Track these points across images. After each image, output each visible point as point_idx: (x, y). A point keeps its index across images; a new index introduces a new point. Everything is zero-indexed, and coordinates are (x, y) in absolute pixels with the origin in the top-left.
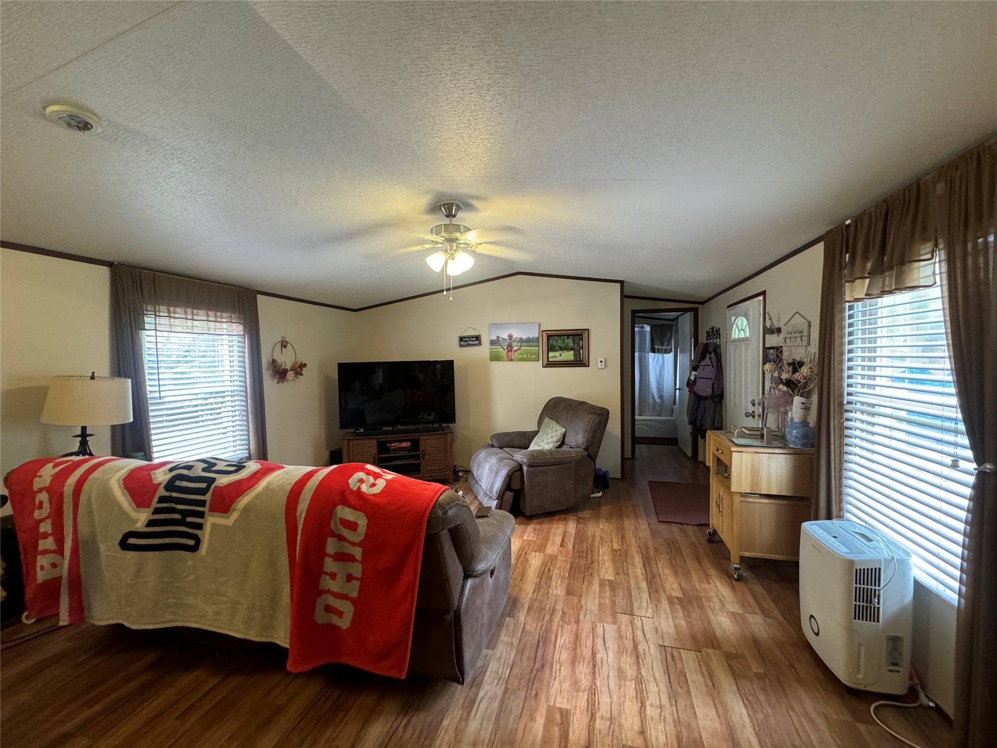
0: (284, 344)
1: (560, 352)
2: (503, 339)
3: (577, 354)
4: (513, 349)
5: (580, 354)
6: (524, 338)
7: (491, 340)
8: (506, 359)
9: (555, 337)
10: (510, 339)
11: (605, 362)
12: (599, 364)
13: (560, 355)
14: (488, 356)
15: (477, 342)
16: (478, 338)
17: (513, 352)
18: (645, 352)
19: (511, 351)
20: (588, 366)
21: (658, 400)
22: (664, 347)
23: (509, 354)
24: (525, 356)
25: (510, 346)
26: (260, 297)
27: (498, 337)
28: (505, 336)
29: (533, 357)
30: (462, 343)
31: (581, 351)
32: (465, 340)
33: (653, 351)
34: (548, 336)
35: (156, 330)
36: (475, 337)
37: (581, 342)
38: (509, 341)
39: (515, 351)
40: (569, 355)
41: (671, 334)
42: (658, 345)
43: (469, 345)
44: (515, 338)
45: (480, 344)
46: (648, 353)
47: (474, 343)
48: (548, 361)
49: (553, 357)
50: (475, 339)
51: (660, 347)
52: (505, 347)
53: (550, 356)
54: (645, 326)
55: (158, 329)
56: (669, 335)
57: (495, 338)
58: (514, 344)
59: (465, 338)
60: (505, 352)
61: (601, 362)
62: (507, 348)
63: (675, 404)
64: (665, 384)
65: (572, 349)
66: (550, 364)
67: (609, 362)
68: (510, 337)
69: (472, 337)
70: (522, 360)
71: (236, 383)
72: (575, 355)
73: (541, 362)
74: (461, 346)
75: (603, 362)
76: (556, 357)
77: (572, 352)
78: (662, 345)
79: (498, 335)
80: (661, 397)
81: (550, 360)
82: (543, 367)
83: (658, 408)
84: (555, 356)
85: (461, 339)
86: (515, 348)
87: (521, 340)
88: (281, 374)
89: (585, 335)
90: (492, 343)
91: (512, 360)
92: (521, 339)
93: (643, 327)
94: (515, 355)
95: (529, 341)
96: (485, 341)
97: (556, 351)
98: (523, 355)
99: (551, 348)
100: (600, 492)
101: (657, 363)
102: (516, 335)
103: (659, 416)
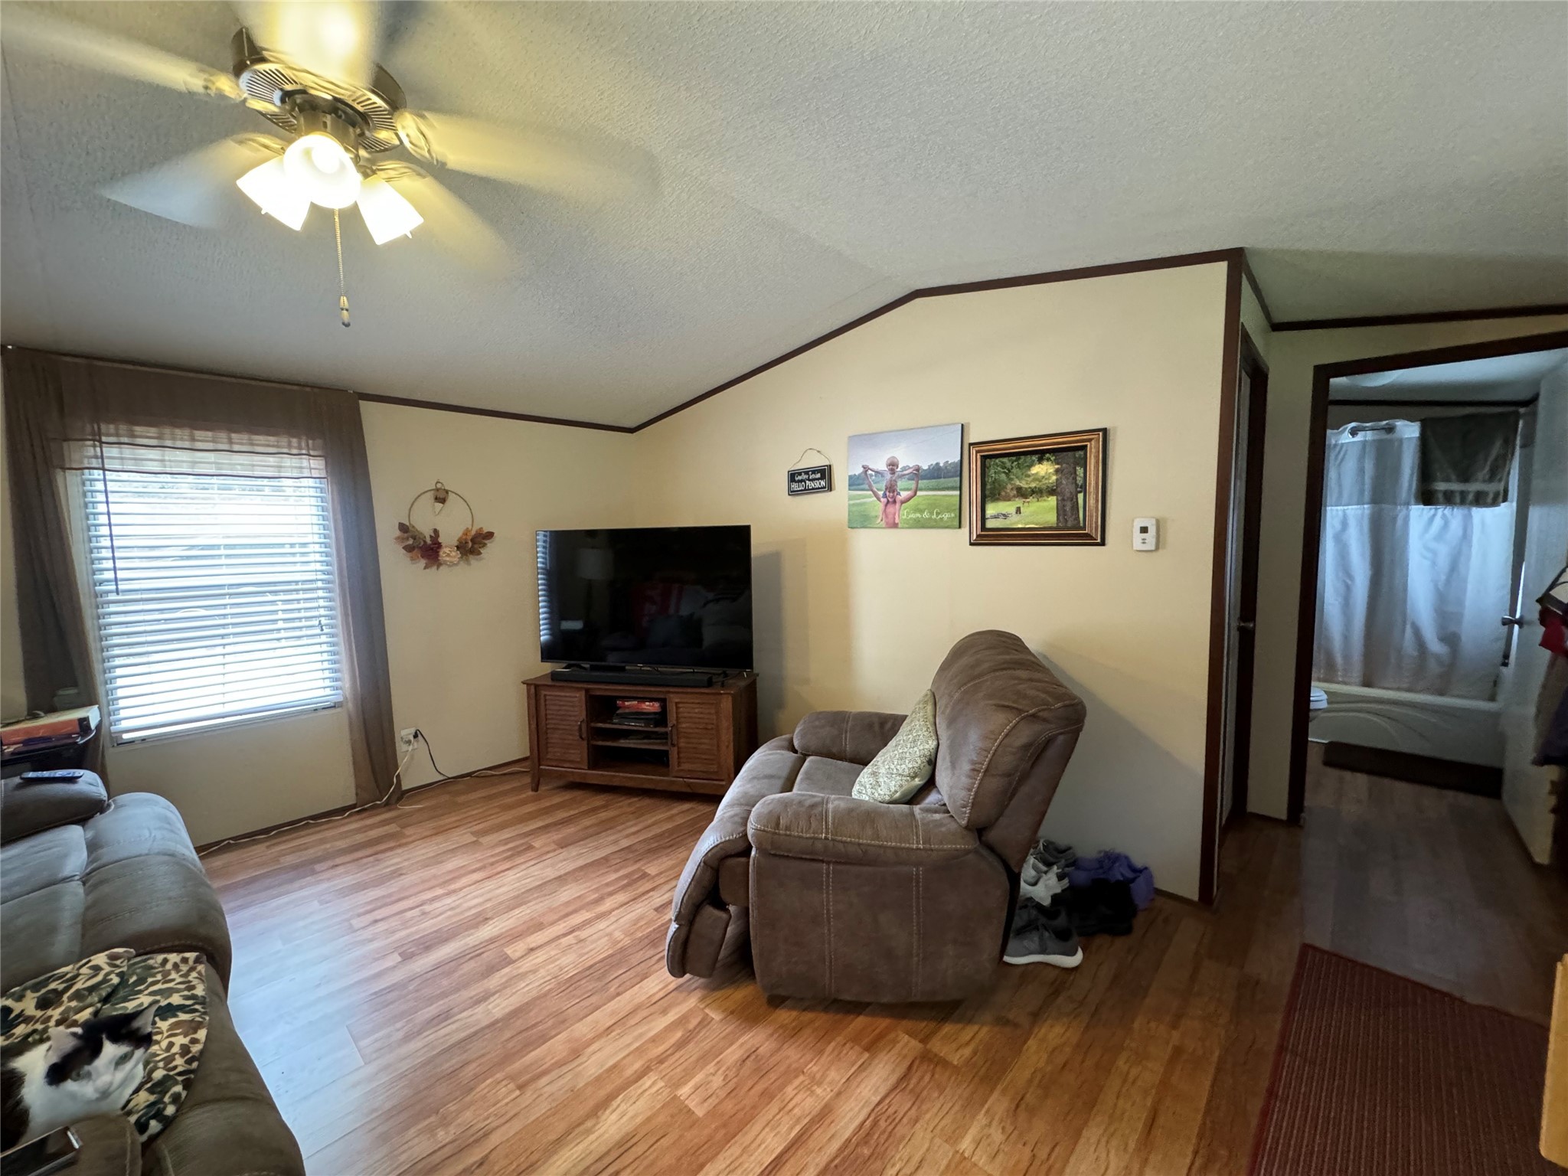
0: (441, 495)
1: (1018, 502)
2: (877, 472)
3: (1067, 509)
4: (899, 498)
5: (1075, 507)
6: (925, 467)
7: (850, 477)
8: (883, 524)
9: (1005, 460)
10: (893, 472)
11: (1159, 533)
12: (1138, 536)
13: (1018, 511)
14: (844, 516)
15: (823, 483)
16: (825, 473)
17: (898, 505)
18: (1395, 504)
19: (895, 502)
20: (1103, 543)
21: (1435, 646)
22: (1473, 487)
23: (890, 509)
24: (926, 515)
25: (891, 488)
26: (364, 405)
27: (866, 469)
28: (882, 466)
29: (946, 516)
30: (795, 486)
31: (1081, 496)
32: (800, 478)
33: (1427, 497)
34: (984, 458)
35: (104, 470)
36: (818, 471)
37: (1080, 471)
38: (888, 476)
39: (903, 502)
40: (1042, 512)
41: (1509, 443)
42: (1447, 480)
43: (807, 491)
44: (904, 469)
45: (830, 487)
46: (1408, 504)
47: (817, 484)
48: (983, 528)
49: (996, 517)
50: (819, 476)
51: (1456, 487)
52: (881, 493)
53: (988, 516)
54: (1399, 424)
55: (106, 466)
56: (1498, 444)
57: (859, 471)
58: (900, 484)
59: (800, 474)
60: (880, 506)
61: (1144, 530)
62: (885, 496)
63: (1505, 664)
64: (1468, 603)
65: (1052, 492)
66: (988, 537)
67: (1171, 535)
68: (893, 465)
69: (814, 472)
70: (920, 524)
71: (313, 567)
72: (1060, 510)
73: (965, 530)
74: (792, 493)
75: (1152, 530)
76: (1005, 516)
77: (1052, 501)
78: (1465, 478)
79: (865, 464)
80: (1451, 639)
81: (990, 524)
82: (971, 544)
83: (1433, 667)
84: (1002, 512)
85: (793, 477)
86: (904, 494)
87: (917, 474)
88: (428, 550)
89: (1093, 450)
90: (855, 483)
91: (895, 526)
92: (918, 469)
93: (1390, 429)
94: (904, 513)
95: (936, 473)
96: (840, 479)
97: (1008, 499)
98: (921, 511)
99: (993, 489)
100: (1073, 953)
101: (1440, 537)
102: (907, 459)
103: (1441, 693)
